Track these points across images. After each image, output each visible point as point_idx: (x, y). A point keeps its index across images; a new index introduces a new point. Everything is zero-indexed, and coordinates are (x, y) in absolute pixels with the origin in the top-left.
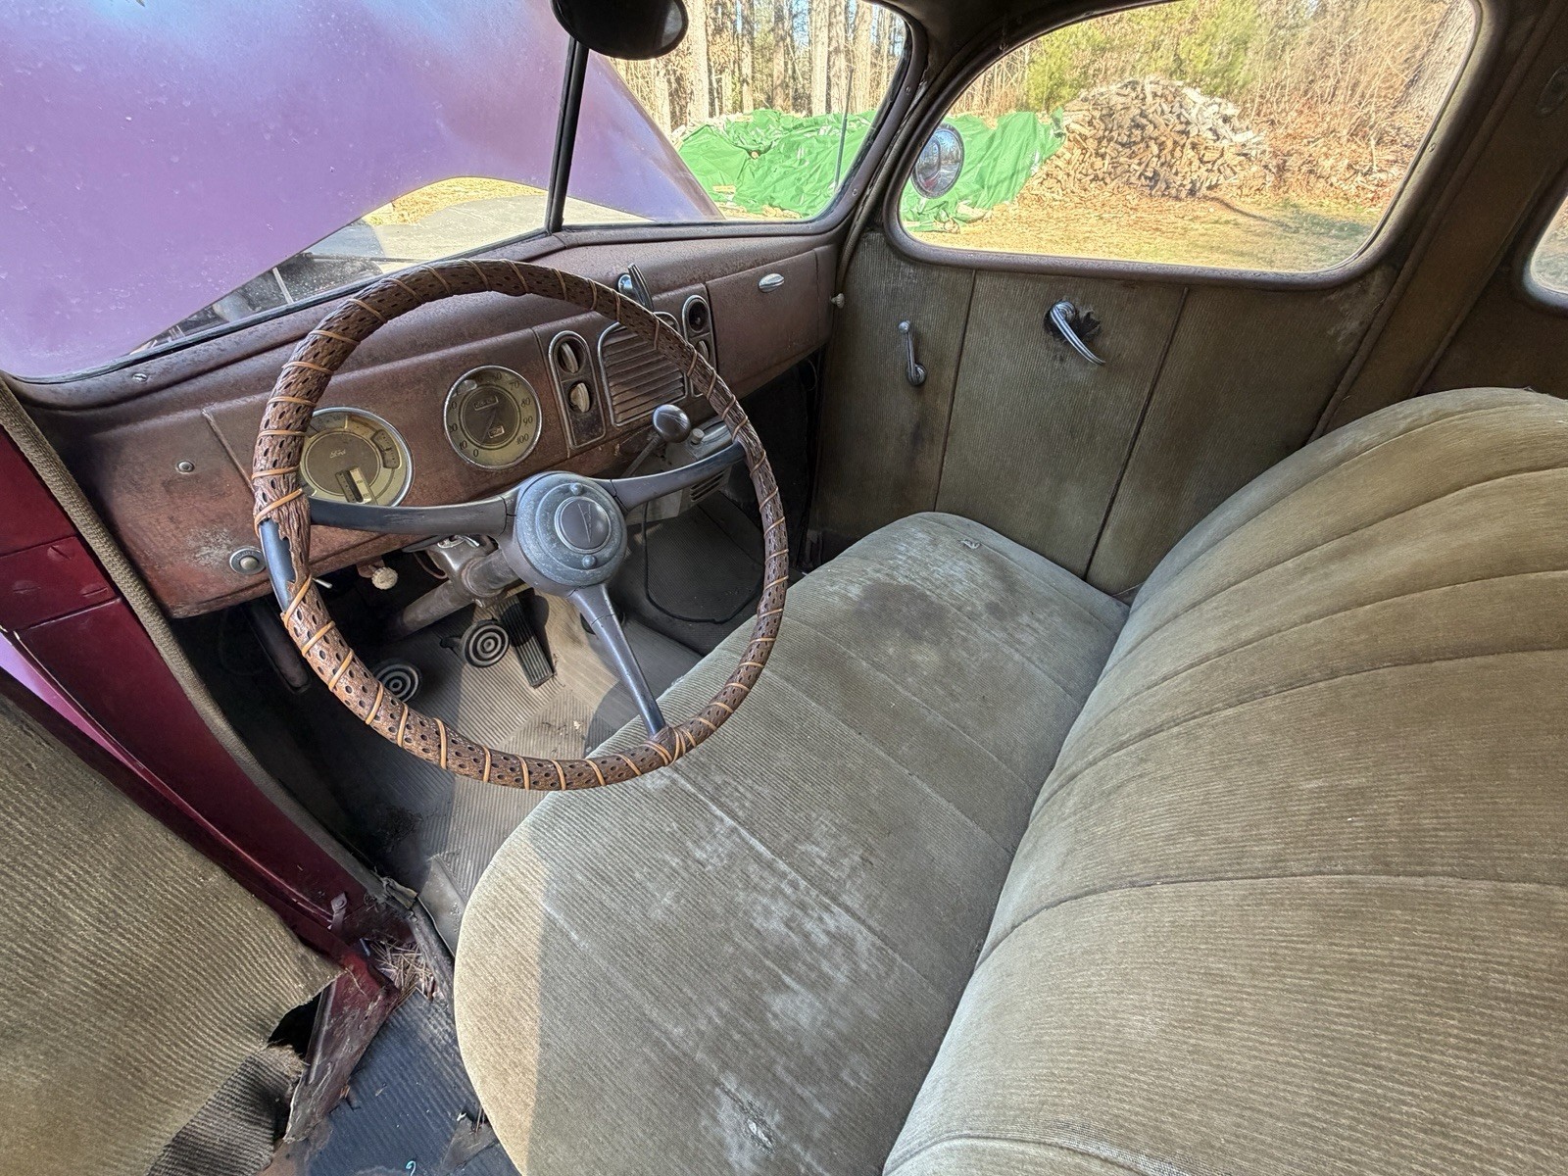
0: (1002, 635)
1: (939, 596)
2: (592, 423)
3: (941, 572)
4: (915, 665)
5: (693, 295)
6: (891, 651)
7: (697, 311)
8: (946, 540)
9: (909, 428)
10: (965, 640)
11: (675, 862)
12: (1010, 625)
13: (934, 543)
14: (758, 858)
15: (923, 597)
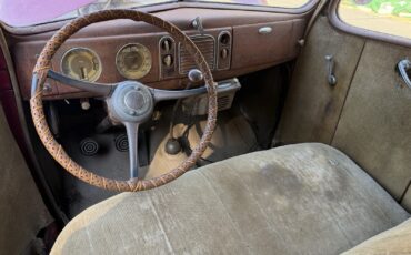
0: (328, 207)
1: (303, 180)
2: (171, 71)
3: (309, 170)
4: (274, 203)
5: (226, 30)
6: (266, 193)
7: (225, 37)
8: (321, 157)
9: (325, 103)
10: (306, 202)
11: (136, 237)
12: (334, 204)
13: (314, 156)
14: (166, 249)
15: (294, 177)
